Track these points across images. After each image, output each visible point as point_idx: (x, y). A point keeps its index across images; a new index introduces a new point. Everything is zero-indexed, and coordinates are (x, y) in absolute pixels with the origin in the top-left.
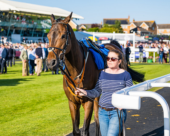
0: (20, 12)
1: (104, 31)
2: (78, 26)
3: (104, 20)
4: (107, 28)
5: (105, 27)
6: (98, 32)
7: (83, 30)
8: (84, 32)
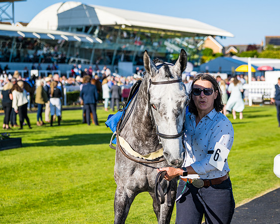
0: (133, 27)
1: (267, 56)
2: (224, 49)
3: (267, 38)
4: (271, 51)
5: (268, 49)
6: (257, 57)
7: (232, 54)
8: (234, 57)
